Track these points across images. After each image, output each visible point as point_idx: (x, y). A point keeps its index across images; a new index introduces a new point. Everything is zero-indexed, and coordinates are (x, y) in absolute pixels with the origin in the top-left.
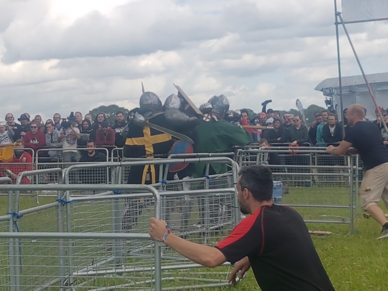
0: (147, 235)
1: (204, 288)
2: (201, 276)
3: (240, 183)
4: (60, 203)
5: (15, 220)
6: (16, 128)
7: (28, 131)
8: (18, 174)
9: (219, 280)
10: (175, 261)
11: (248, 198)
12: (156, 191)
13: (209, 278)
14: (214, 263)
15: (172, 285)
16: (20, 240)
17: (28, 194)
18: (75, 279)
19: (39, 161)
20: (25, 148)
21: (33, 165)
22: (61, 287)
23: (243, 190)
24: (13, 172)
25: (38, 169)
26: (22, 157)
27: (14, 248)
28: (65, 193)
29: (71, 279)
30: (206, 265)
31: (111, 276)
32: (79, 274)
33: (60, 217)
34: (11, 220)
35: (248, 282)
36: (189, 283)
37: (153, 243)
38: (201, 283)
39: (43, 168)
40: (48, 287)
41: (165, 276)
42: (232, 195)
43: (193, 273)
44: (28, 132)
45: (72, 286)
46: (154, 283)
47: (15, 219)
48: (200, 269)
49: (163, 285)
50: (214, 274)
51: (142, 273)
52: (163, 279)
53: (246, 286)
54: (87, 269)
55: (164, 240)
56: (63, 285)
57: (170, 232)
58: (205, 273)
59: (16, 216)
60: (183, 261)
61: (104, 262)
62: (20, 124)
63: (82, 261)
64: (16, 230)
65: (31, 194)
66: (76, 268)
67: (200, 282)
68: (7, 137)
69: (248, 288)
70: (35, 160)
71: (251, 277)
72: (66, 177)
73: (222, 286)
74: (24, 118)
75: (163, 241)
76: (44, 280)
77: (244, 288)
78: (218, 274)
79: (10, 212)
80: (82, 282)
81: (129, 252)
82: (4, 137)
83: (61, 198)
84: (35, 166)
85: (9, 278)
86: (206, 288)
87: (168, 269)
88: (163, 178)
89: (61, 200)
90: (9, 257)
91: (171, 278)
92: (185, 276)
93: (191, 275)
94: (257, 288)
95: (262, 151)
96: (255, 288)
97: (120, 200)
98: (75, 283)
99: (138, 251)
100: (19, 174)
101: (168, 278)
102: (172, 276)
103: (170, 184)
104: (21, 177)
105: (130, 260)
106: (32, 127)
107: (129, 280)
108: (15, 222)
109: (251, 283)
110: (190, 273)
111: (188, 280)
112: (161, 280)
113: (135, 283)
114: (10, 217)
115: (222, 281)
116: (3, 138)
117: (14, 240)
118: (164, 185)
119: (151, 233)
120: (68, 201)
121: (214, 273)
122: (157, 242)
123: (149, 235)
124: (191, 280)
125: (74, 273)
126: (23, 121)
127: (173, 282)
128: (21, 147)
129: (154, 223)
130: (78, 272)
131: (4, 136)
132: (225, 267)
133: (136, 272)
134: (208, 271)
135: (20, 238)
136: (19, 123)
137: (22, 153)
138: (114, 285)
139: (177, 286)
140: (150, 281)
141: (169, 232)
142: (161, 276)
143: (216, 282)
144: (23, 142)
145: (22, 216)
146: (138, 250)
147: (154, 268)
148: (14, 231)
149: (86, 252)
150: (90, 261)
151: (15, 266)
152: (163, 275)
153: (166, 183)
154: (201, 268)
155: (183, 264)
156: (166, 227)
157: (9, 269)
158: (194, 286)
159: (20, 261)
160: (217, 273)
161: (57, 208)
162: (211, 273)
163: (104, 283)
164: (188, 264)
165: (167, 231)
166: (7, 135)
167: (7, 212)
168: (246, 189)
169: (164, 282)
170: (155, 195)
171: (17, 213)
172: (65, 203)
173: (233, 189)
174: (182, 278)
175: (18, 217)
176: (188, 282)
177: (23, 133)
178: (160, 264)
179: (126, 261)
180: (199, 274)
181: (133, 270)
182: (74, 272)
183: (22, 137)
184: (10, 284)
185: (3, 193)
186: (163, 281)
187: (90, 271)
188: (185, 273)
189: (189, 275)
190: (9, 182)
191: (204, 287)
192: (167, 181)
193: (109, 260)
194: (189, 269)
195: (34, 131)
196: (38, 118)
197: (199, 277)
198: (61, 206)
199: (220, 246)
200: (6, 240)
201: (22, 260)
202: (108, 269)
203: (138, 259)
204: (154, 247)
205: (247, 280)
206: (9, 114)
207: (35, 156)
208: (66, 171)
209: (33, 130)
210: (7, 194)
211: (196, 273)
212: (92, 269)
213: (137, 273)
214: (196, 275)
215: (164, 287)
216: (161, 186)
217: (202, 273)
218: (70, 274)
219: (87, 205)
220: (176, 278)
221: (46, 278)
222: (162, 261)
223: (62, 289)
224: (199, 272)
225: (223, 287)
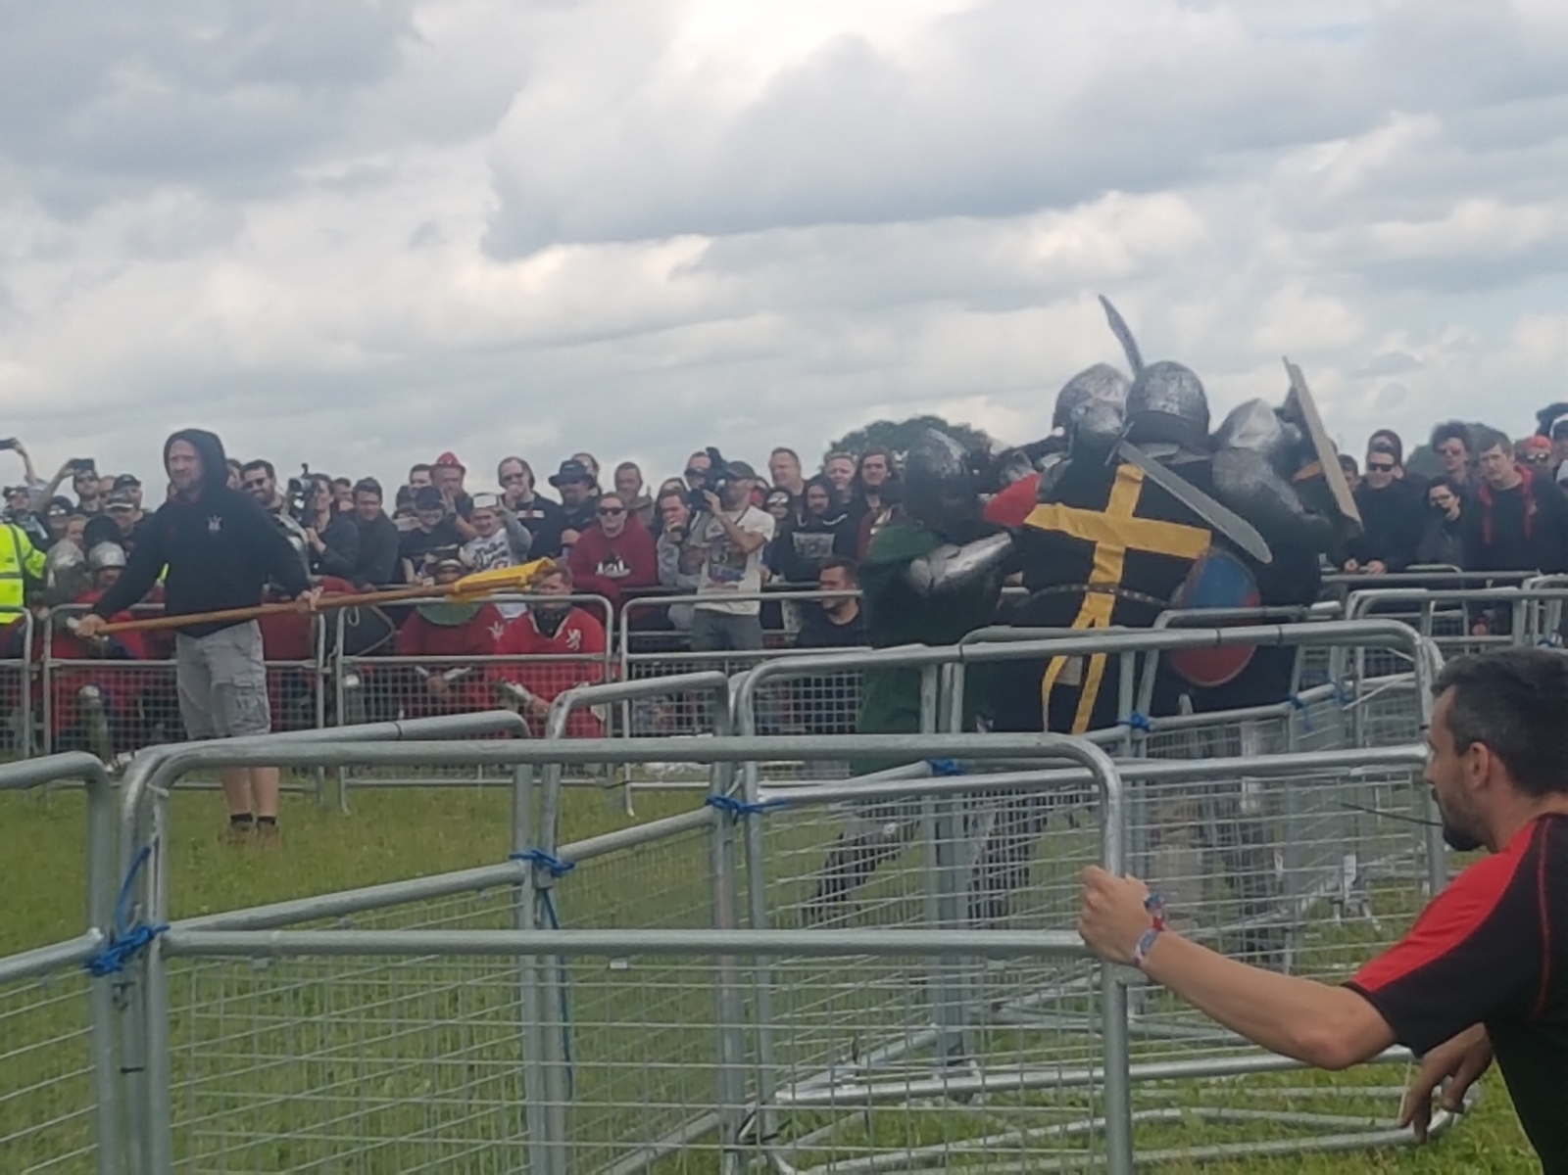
0: (1070, 938)
1: (1302, 1153)
2: (1290, 1105)
3: (1451, 722)
4: (720, 814)
5: (542, 885)
6: (538, 514)
7: (587, 525)
8: (550, 700)
9: (1368, 1121)
10: (1187, 1043)
11: (1487, 782)
12: (1105, 762)
13: (1324, 1113)
14: (1343, 1053)
15: (1176, 1142)
16: (562, 963)
17: (592, 781)
18: (785, 1118)
19: (634, 645)
20: (574, 593)
21: (611, 664)
22: (727, 1151)
23: (1462, 748)
24: (529, 689)
25: (630, 678)
26: (565, 629)
27: (542, 992)
28: (741, 772)
29: (768, 1117)
30: (1311, 1058)
31: (928, 1105)
32: (799, 1097)
33: (720, 871)
34: (528, 882)
35: (1484, 1126)
36: (1243, 1133)
37: (1096, 970)
38: (1295, 1131)
39: (648, 675)
40: (675, 1151)
41: (1144, 1105)
42: (1415, 773)
43: (1259, 1093)
44: (587, 531)
45: (772, 1146)
46: (1101, 1133)
47: (544, 880)
48: (1290, 1075)
49: (1137, 1143)
50: (1346, 1097)
51: (1051, 1091)
52: (1135, 1116)
53: (1478, 1145)
54: (833, 1077)
55: (1140, 957)
56: (737, 1143)
57: (1164, 925)
58: (1306, 1092)
59: (547, 868)
60: (1218, 1043)
61: (901, 1046)
62: (559, 501)
63: (810, 1045)
64: (548, 922)
65: (602, 779)
66: (788, 1075)
67: (1287, 1130)
68: (504, 554)
69: (1486, 1150)
70: (616, 642)
71: (1498, 1107)
72: (742, 707)
73: (1380, 1144)
74: (576, 474)
75: (1136, 963)
76: (659, 1124)
77: (1470, 1151)
78: (1362, 1096)
79: (522, 850)
80: (811, 1131)
81: (997, 1007)
82: (496, 553)
83: (724, 792)
84: (619, 664)
85: (523, 1116)
86: (1314, 1151)
87: (1158, 1077)
88: (1134, 707)
89: (724, 801)
90: (519, 1029)
91: (1168, 1113)
92: (1226, 1105)
93: (1250, 1099)
94: (1521, 1152)
95: (1537, 591)
96: (1515, 1153)
97: (957, 799)
98: (785, 1133)
99: (1036, 1005)
100: (557, 699)
101: (1157, 1113)
102: (1173, 1103)
103: (1163, 730)
104: (564, 712)
105: (1004, 1040)
106: (604, 511)
107: (1000, 1123)
108: (542, 892)
109: (1496, 1131)
110: (1249, 1091)
111: (1239, 1122)
112: (1128, 1120)
113: (1024, 1133)
114: (523, 872)
115: (1379, 1122)
116: (490, 556)
117: (539, 962)
118: (1140, 734)
119: (1085, 931)
120: (751, 802)
121: (1346, 1091)
122: (1110, 965)
123: (1078, 936)
124: (1251, 1121)
125: (778, 1094)
126: (570, 486)
127: (1178, 1127)
128: (559, 592)
129: (1100, 889)
130: (794, 1092)
131: (494, 547)
132: (1390, 1066)
133: (1029, 1087)
134: (1319, 1082)
135: (563, 952)
136: (554, 495)
137: (563, 613)
138: (940, 1141)
139: (1193, 1145)
140: (1087, 1124)
141: (1158, 926)
142: (1128, 1105)
143: (1354, 1130)
144: (569, 570)
145: (572, 866)
146: (1030, 1000)
147: (1099, 1073)
148: (539, 926)
149: (824, 1007)
150: (840, 1043)
151: (545, 1067)
152: (1136, 1102)
153: (1146, 729)
154: (1293, 1072)
155: (1216, 1055)
156: (1147, 905)
157: (522, 1080)
158: (1263, 1147)
159: (566, 1049)
160: (1359, 1091)
161: (710, 832)
162: (1333, 1090)
163: (898, 1132)
164: (1237, 1054)
165: (1152, 922)
166: (507, 543)
167: (510, 852)
168: (1480, 746)
169: (1142, 1127)
170: (1100, 780)
171: (550, 854)
172: (739, 812)
173: (1421, 750)
174: (1213, 1112)
175: (556, 872)
176: (1242, 1128)
177: (571, 536)
178: (1126, 1058)
179: (987, 1044)
180: (1284, 1097)
181: (1015, 1079)
182: (780, 1088)
183: (565, 551)
184: (527, 1138)
185: (493, 775)
186: (1140, 1121)
187: (845, 1087)
188: (1227, 1091)
189: (1243, 1100)
190: (516, 732)
191: (1305, 1150)
192: (1150, 719)
193: (916, 1040)
194: (1242, 1077)
195: (611, 525)
196: (628, 476)
197: (1285, 1110)
198: (724, 826)
199: (1367, 980)
200: (508, 961)
201: (573, 1041)
202: (914, 1079)
203: (1036, 1037)
204: (1097, 987)
205: (1483, 1120)
206: (508, 460)
207: (617, 627)
208: (742, 685)
209: (609, 521)
210: (510, 781)
211: (1273, 1091)
212: (851, 1076)
213: (1033, 1092)
214: (1271, 1102)
215: (1140, 1149)
216: (1128, 741)
217: (1295, 1091)
218: (766, 1096)
219: (826, 822)
220: (1189, 1112)
221: (669, 1115)
222: (1134, 1043)
223: (730, 1155)
224: (1283, 1086)
225: (1384, 1147)
